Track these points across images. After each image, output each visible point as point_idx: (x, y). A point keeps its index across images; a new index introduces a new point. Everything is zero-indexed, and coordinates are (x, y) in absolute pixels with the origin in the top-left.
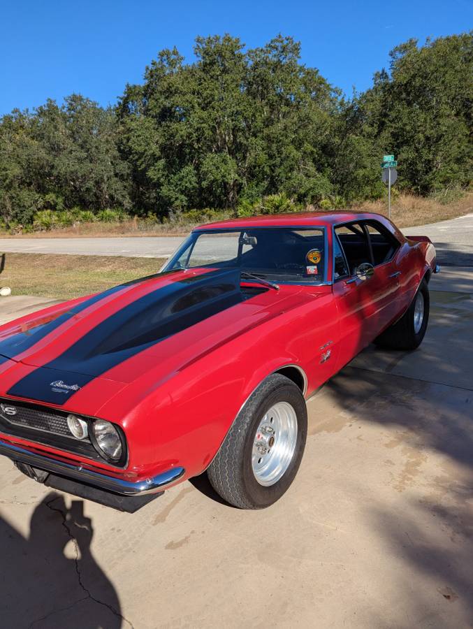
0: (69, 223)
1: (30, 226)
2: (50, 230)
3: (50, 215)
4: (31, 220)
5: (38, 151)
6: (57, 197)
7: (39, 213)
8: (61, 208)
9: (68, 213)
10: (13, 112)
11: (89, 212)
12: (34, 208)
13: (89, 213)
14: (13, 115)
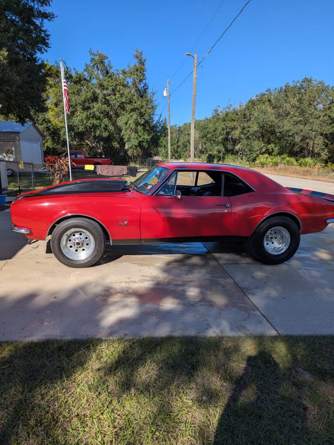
0: (276, 164)
1: (253, 164)
2: (264, 167)
3: (267, 158)
4: (254, 160)
5: (271, 116)
6: (275, 147)
7: (260, 156)
8: (276, 154)
9: (279, 158)
10: (267, 91)
11: (292, 158)
12: (258, 153)
13: (293, 160)
14: (266, 93)
